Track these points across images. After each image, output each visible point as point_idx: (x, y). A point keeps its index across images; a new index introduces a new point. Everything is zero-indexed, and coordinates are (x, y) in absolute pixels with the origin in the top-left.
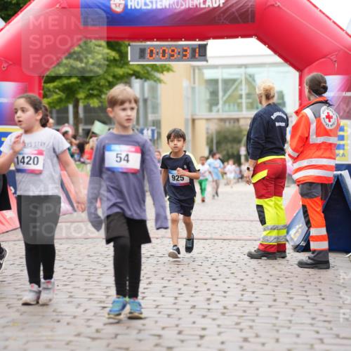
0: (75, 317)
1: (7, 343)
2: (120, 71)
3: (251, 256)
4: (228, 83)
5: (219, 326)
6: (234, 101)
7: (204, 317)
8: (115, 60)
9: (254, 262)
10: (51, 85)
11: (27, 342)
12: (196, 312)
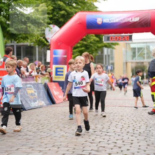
1: (61, 143)
2: (100, 45)
3: (149, 113)
4: (140, 49)
5: (138, 140)
6: (142, 56)
7: (132, 136)
8: (98, 41)
9: (150, 116)
10: (75, 50)
11: (68, 143)
12: (129, 134)
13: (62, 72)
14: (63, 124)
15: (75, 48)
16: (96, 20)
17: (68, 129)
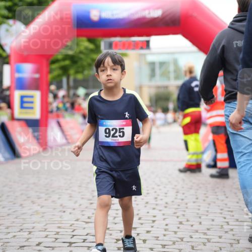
0: (74, 209)
1: (34, 225)
3: (181, 171)
4: (162, 64)
5: (164, 214)
6: (165, 75)
7: (154, 209)
8: (92, 51)
9: (182, 175)
10: (54, 66)
11: (47, 224)
12: (148, 206)
13: (32, 102)
14: (37, 192)
15: (54, 62)
16: (89, 12)
17: (46, 200)
